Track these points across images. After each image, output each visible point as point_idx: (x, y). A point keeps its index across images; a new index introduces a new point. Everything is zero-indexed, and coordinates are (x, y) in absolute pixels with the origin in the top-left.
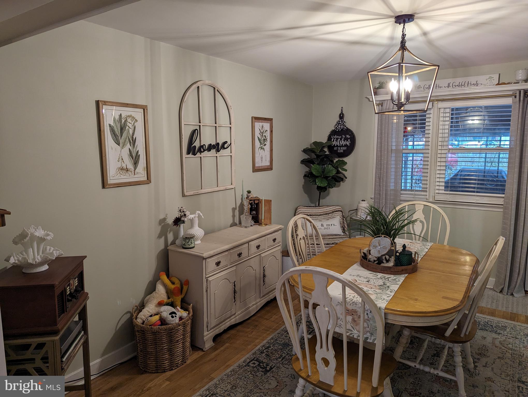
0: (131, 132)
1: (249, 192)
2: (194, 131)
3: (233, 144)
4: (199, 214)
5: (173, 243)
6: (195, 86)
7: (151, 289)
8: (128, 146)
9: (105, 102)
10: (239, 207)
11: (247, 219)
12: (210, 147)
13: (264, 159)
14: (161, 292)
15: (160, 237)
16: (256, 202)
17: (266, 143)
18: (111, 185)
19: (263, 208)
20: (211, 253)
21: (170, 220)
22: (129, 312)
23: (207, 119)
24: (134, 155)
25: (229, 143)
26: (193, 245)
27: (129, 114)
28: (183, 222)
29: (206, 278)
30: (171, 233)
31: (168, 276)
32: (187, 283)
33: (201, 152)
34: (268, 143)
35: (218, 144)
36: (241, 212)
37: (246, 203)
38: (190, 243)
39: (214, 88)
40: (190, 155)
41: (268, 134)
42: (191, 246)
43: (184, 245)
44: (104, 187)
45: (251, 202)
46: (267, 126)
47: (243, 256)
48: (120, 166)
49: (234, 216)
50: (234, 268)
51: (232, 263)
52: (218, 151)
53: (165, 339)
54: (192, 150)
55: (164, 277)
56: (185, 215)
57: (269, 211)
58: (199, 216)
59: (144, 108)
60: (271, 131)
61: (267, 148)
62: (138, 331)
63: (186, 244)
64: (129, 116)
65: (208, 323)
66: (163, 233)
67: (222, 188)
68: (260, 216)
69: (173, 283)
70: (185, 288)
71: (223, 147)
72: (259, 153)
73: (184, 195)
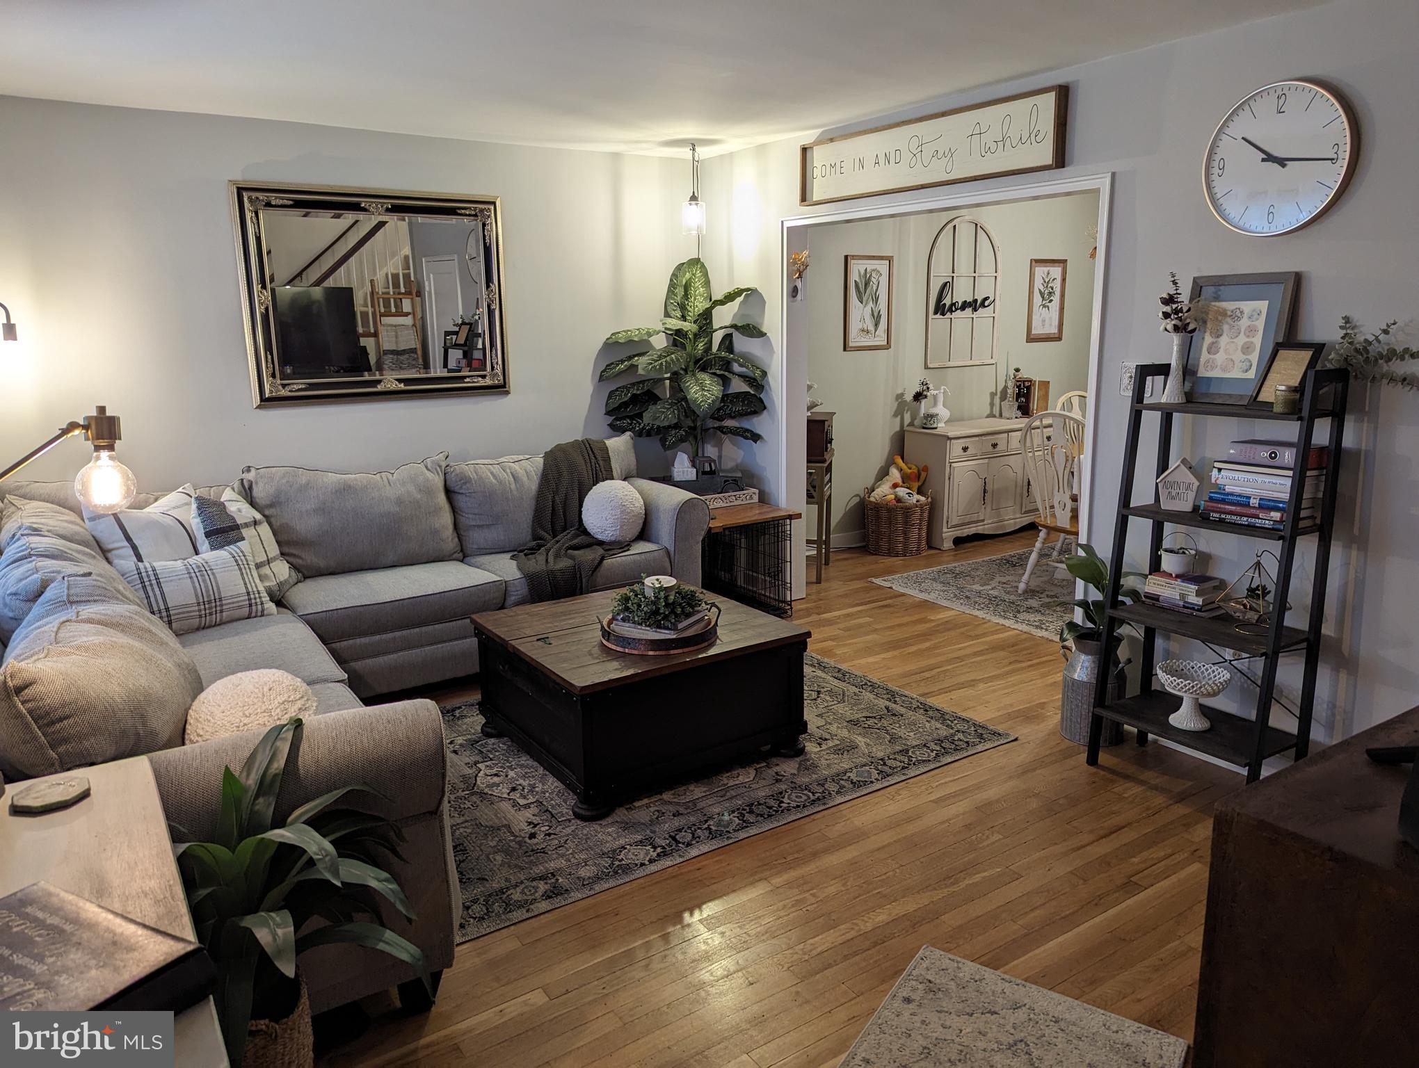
0: (875, 288)
1: (1017, 370)
2: (945, 285)
3: (997, 301)
4: (944, 389)
5: (912, 424)
6: (951, 225)
7: (883, 473)
8: (871, 304)
9: (853, 256)
10: (1001, 392)
11: (1010, 407)
12: (965, 306)
13: (1047, 322)
14: (895, 475)
15: (895, 415)
16: (1027, 384)
17: (1052, 298)
18: (851, 347)
19: (1036, 394)
20: (958, 434)
21: (909, 397)
22: (857, 495)
23: (964, 267)
24: (876, 315)
25: (992, 299)
26: (935, 426)
27: (874, 267)
28: (926, 397)
29: (950, 463)
30: (909, 413)
31: (903, 459)
32: (926, 469)
33: (952, 312)
34: (1056, 298)
35: (976, 300)
36: (1003, 397)
37: (1010, 384)
38: (932, 422)
39: (976, 225)
40: (938, 316)
41: (1057, 286)
42: (933, 426)
43: (925, 424)
44: (845, 349)
45: (1018, 384)
46: (1056, 272)
47: (999, 448)
48: (861, 327)
49: (992, 404)
50: (986, 461)
51: (983, 454)
52: (975, 310)
53: (900, 518)
54: (940, 309)
55: (899, 461)
56: (928, 388)
57: (1045, 397)
58: (945, 392)
59: (890, 259)
60: (1064, 280)
61: (1055, 305)
62: (871, 509)
63: (928, 423)
64: (874, 270)
65: (948, 518)
66: (899, 412)
67: (978, 363)
68: (1031, 405)
69: (910, 469)
70: (923, 475)
71: (983, 305)
72: (1039, 313)
73: (926, 367)
